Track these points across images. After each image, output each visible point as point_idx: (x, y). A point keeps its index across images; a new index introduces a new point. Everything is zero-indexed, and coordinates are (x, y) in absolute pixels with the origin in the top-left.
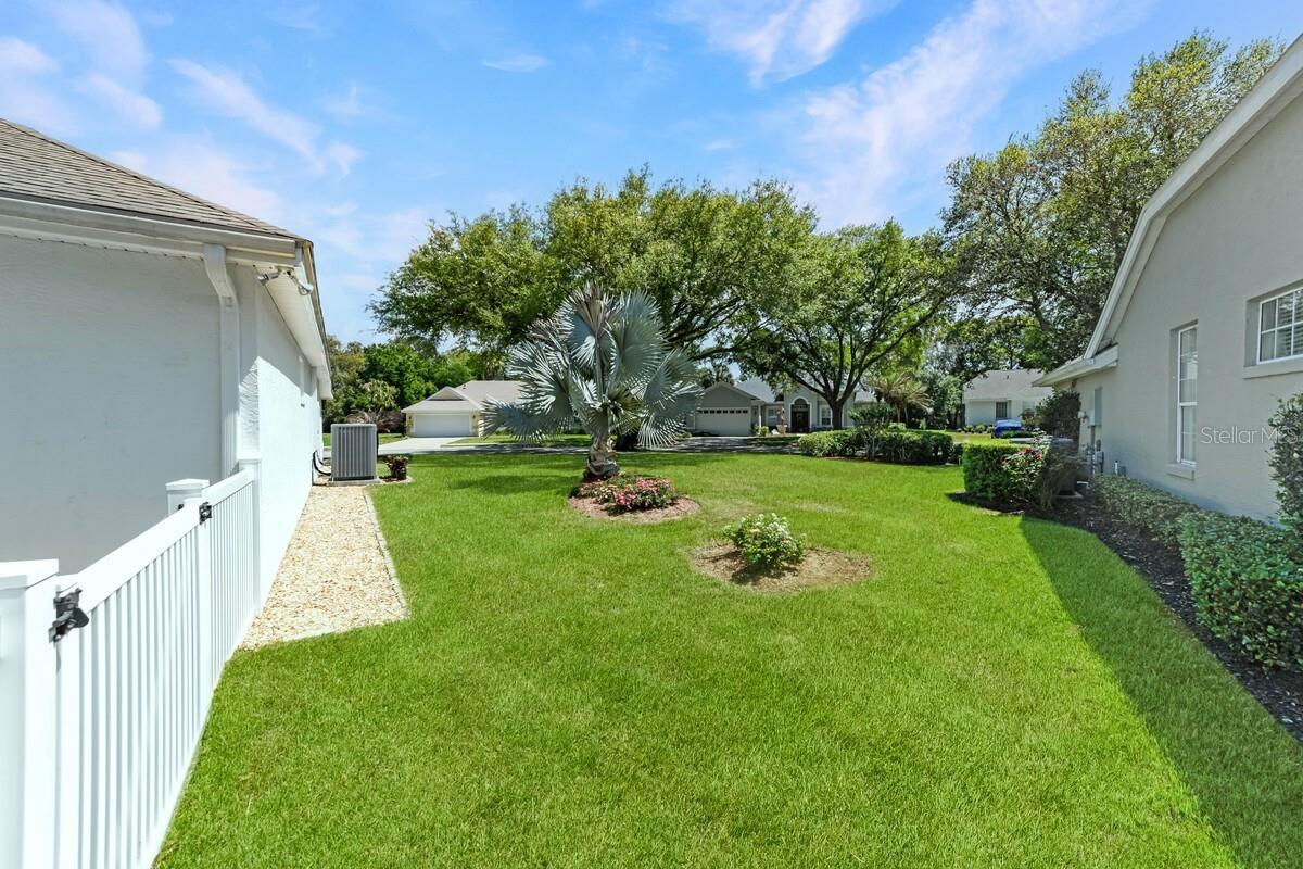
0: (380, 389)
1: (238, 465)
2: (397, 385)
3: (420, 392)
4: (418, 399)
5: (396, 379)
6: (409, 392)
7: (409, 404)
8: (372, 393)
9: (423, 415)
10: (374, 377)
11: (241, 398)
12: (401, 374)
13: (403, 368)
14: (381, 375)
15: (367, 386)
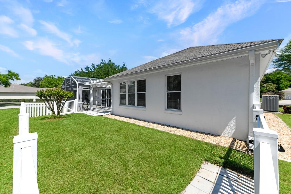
0: (270, 86)
1: (254, 105)
2: (276, 84)
3: (287, 86)
4: (286, 88)
5: (276, 82)
6: (281, 86)
7: (282, 90)
8: (267, 87)
9: (288, 93)
10: (267, 82)
11: (255, 88)
12: (278, 80)
13: (279, 79)
14: (270, 82)
15: (265, 85)
